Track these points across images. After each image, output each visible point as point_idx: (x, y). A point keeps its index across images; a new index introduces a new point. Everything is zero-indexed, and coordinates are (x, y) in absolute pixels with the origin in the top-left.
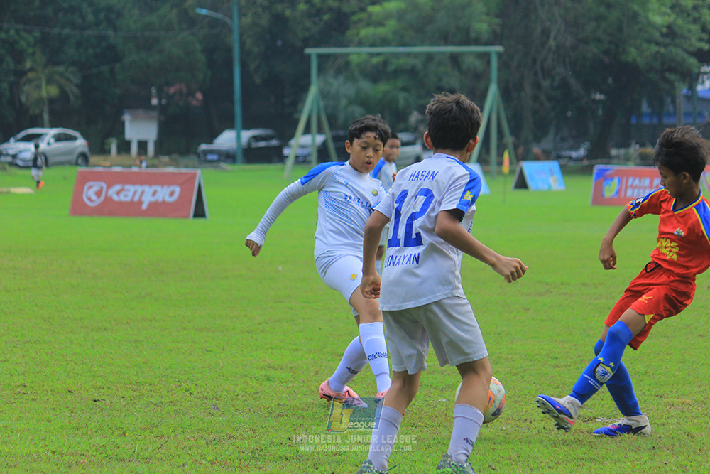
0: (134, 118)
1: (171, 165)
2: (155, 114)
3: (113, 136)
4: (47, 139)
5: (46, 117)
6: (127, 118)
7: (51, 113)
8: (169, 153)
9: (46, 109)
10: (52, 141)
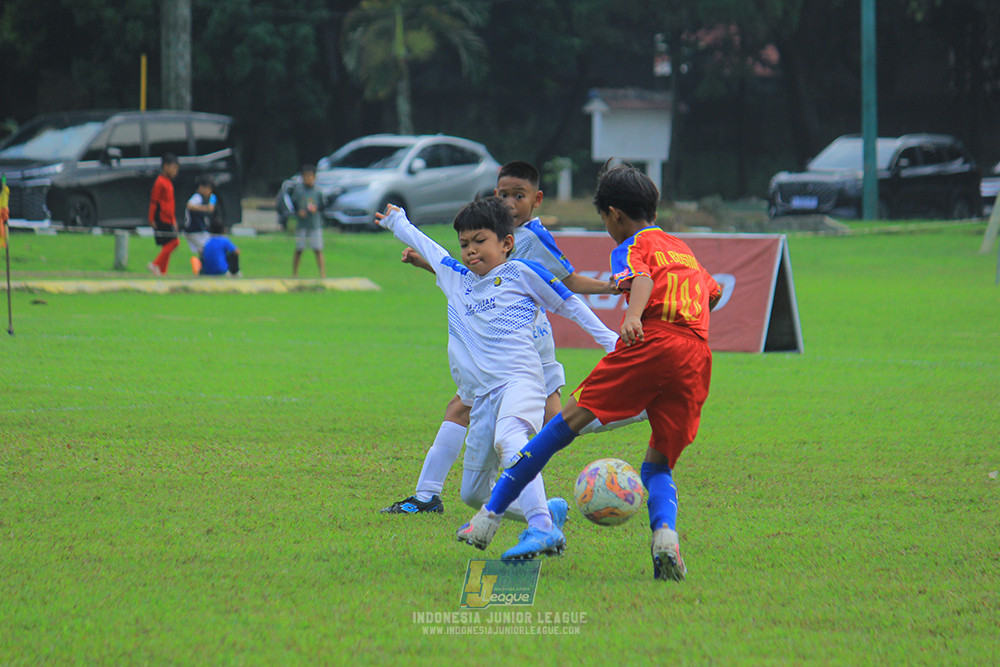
0: (615, 109)
1: (704, 225)
2: (664, 97)
3: (563, 155)
4: (407, 158)
5: (404, 106)
6: (596, 107)
7: (415, 98)
8: (696, 195)
9: (404, 86)
10: (419, 164)
